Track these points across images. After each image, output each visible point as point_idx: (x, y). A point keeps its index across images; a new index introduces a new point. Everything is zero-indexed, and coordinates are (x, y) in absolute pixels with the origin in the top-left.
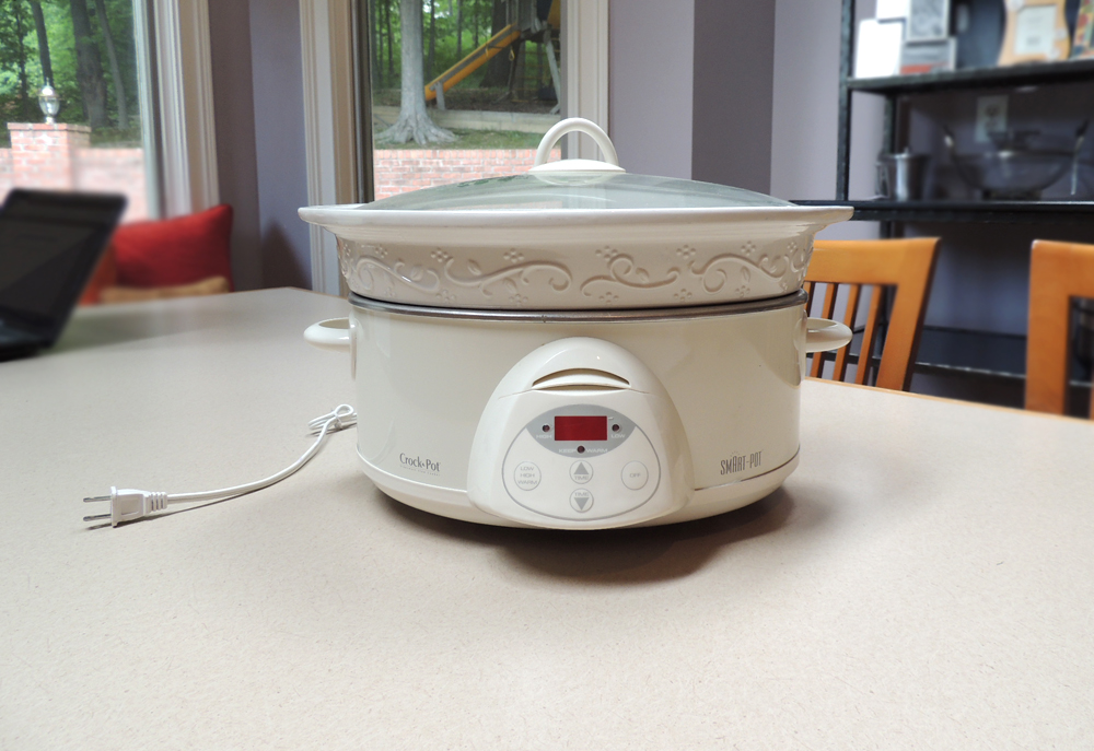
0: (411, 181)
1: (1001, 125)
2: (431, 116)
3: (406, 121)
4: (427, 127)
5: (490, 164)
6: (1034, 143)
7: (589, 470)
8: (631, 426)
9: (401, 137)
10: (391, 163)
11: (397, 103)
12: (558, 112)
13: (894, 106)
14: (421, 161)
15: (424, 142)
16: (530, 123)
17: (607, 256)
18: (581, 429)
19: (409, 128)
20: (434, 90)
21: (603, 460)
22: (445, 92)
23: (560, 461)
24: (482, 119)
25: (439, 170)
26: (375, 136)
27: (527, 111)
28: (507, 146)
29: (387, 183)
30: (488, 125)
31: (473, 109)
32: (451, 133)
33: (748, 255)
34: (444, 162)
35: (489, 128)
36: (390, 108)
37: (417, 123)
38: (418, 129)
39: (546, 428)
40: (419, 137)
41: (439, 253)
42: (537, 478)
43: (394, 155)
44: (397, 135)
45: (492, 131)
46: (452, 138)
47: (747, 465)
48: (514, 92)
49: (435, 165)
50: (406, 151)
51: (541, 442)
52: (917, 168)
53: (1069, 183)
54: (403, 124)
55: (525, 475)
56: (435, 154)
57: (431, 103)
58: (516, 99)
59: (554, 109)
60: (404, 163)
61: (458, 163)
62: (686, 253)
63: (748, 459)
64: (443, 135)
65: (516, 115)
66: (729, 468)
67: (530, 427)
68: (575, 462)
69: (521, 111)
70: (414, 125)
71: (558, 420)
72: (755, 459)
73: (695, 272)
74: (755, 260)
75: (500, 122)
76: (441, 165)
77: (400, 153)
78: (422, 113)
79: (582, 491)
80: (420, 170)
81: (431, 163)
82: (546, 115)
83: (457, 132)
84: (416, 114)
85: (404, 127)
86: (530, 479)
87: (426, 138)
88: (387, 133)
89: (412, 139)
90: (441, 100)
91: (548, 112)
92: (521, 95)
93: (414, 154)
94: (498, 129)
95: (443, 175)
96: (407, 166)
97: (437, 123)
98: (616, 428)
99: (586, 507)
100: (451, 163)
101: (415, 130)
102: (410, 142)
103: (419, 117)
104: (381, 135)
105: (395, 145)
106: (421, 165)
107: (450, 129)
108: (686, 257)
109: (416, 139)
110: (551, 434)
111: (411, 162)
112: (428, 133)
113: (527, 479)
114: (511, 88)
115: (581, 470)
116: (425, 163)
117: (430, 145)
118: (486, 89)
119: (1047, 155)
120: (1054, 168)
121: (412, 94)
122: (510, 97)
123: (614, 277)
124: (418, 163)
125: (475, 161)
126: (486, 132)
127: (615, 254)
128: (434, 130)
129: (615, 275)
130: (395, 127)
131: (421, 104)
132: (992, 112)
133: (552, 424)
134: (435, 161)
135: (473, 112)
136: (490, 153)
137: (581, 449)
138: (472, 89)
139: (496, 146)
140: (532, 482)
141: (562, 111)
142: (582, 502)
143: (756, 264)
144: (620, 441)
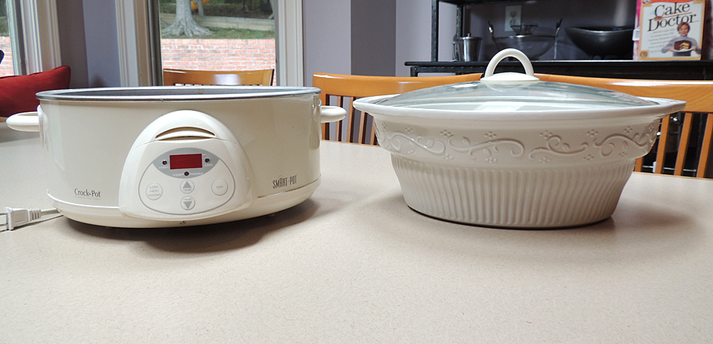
0: (184, 58)
1: (518, 22)
2: (195, 20)
3: (180, 22)
4: (193, 26)
5: (232, 48)
6: (535, 32)
7: (192, 185)
8: (216, 159)
9: (177, 32)
10: (171, 47)
11: (173, 11)
12: (273, 18)
13: (462, 11)
14: (190, 46)
15: (191, 35)
16: (256, 24)
17: (546, 136)
18: (185, 162)
19: (181, 27)
20: (197, 4)
21: (199, 179)
22: (204, 5)
23: (175, 181)
24: (227, 22)
25: (201, 51)
26: (161, 31)
27: (254, 17)
28: (242, 38)
29: (168, 59)
30: (231, 26)
31: (221, 16)
32: (208, 30)
33: (627, 134)
34: (204, 47)
35: (231, 27)
36: (169, 14)
37: (186, 23)
38: (187, 27)
39: (165, 163)
40: (188, 32)
41: (445, 132)
42: (160, 192)
43: (172, 42)
44: (174, 30)
45: (234, 29)
46: (209, 33)
47: (288, 183)
48: (246, 6)
49: (198, 48)
50: (180, 40)
51: (162, 171)
52: (475, 44)
53: (553, 52)
54: (178, 24)
55: (153, 191)
56: (198, 41)
57: (195, 12)
58: (247, 11)
59: (271, 17)
60: (179, 47)
61: (212, 47)
62: (593, 134)
63: (288, 179)
64: (203, 31)
65: (247, 19)
66: (277, 184)
67: (155, 162)
68: (184, 181)
69: (251, 18)
70: (184, 24)
71: (172, 157)
72: (293, 179)
73: (597, 145)
74: (631, 137)
75: (238, 23)
76: (202, 48)
77: (176, 40)
78: (189, 17)
79: (188, 198)
80: (189, 51)
81: (196, 47)
82: (266, 20)
83: (211, 29)
84: (186, 18)
85: (178, 26)
86: (156, 193)
87: (192, 33)
88: (168, 29)
89: (183, 33)
90: (201, 10)
91: (267, 18)
92: (250, 8)
93: (185, 41)
94: (237, 28)
95: (203, 54)
96: (181, 49)
97: (199, 23)
98: (207, 160)
99: (190, 207)
100: (208, 47)
101: (185, 28)
102: (183, 35)
103: (187, 20)
104: (164, 31)
105: (173, 36)
106: (189, 48)
107: (207, 27)
108: (592, 136)
109: (186, 33)
110: (168, 166)
111: (183, 46)
112: (193, 30)
113: (154, 193)
114: (244, 4)
115: (187, 185)
116: (192, 47)
117: (195, 37)
118: (229, 4)
119: (541, 38)
120: (545, 44)
121: (183, 6)
122: (244, 8)
123: (549, 148)
124: (187, 47)
125: (223, 46)
126: (230, 29)
127: (550, 135)
128: (197, 28)
129: (550, 146)
130: (172, 26)
131: (189, 12)
132: (513, 15)
133: (168, 160)
134: (198, 46)
135: (220, 17)
136: (232, 41)
137: (187, 174)
138: (221, 4)
139: (236, 38)
140: (157, 195)
141: (275, 18)
142: (188, 204)
143: (631, 139)
144: (211, 168)
